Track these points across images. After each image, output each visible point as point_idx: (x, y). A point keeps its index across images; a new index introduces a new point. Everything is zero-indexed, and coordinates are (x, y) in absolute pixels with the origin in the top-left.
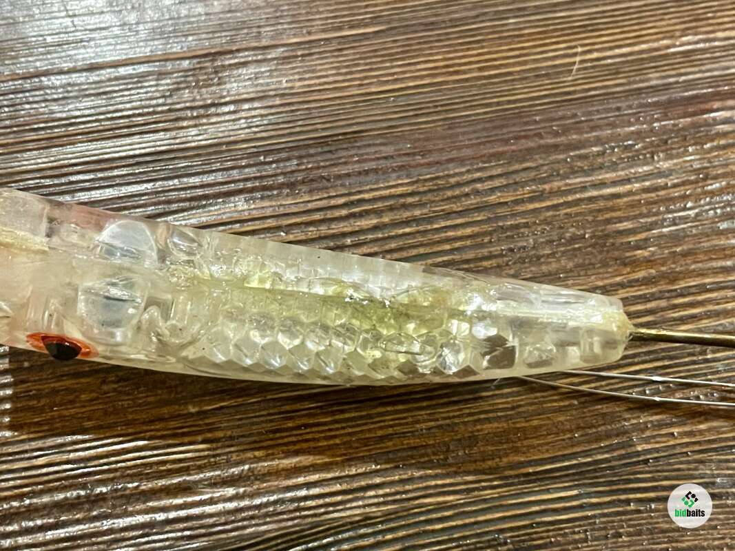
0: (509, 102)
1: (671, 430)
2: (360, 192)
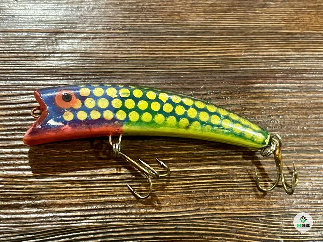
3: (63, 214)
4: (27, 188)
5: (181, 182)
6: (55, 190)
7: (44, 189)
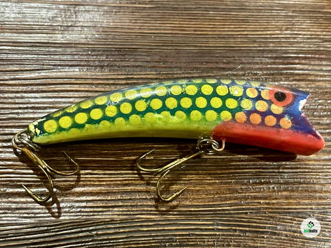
0: (205, 47)
1: (260, 201)
2: (132, 74)
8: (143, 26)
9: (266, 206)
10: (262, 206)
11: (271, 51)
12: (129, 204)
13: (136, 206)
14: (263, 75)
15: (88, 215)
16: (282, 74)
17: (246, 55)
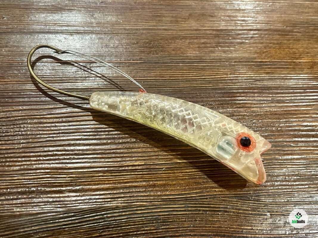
0: (177, 87)
1: (216, 190)
3: (97, 197)
4: (69, 177)
5: (188, 171)
6: (91, 178)
7: (82, 177)
8: (135, 75)
9: (220, 193)
10: (217, 193)
11: (220, 89)
12: (129, 195)
13: (133, 196)
14: (216, 105)
15: (101, 204)
16: (228, 104)
17: (204, 92)
